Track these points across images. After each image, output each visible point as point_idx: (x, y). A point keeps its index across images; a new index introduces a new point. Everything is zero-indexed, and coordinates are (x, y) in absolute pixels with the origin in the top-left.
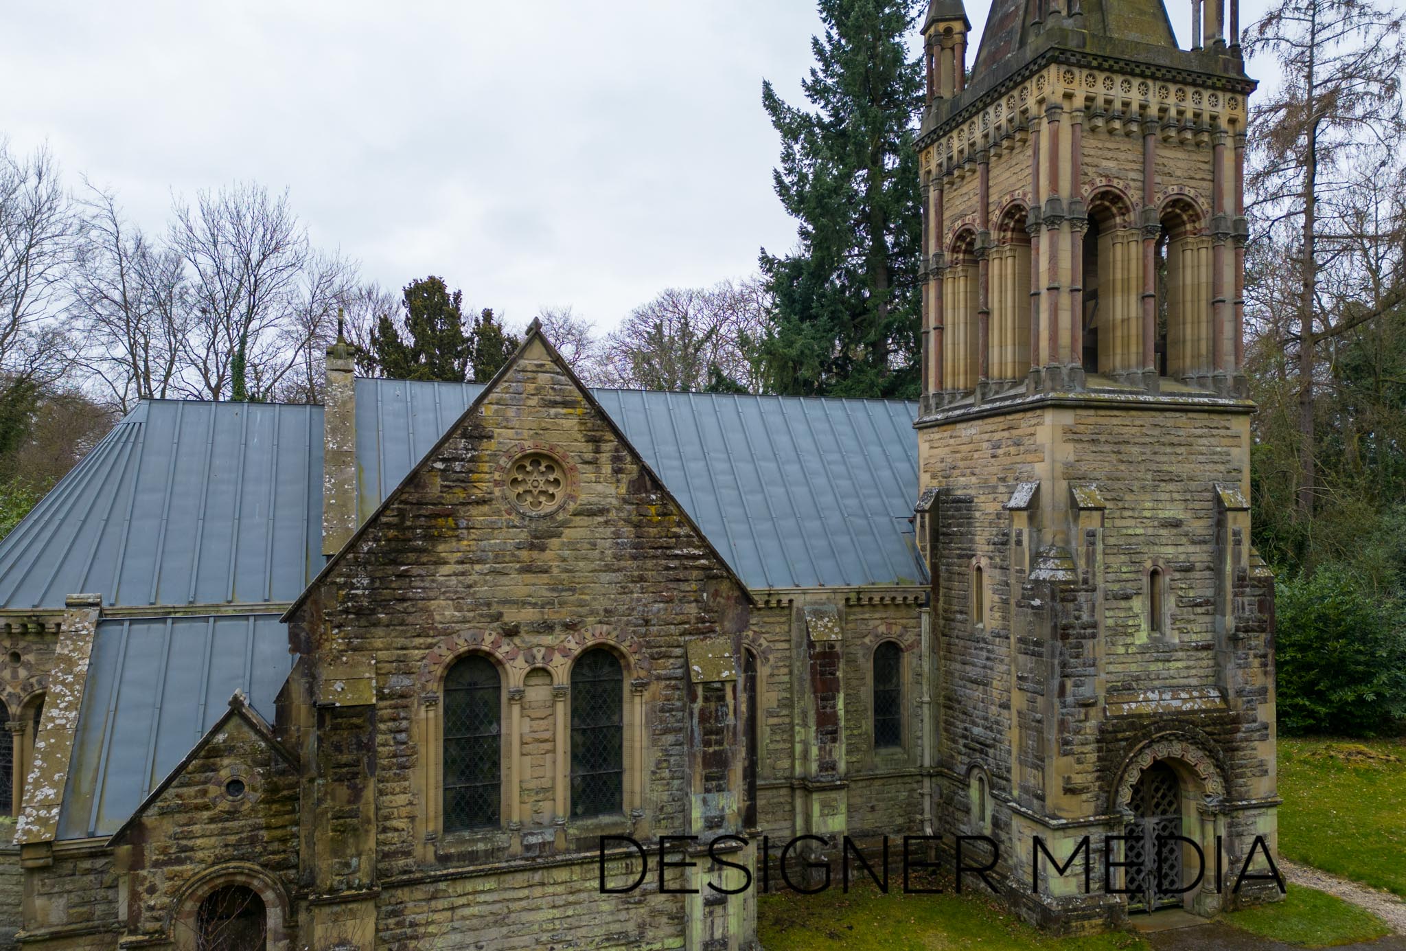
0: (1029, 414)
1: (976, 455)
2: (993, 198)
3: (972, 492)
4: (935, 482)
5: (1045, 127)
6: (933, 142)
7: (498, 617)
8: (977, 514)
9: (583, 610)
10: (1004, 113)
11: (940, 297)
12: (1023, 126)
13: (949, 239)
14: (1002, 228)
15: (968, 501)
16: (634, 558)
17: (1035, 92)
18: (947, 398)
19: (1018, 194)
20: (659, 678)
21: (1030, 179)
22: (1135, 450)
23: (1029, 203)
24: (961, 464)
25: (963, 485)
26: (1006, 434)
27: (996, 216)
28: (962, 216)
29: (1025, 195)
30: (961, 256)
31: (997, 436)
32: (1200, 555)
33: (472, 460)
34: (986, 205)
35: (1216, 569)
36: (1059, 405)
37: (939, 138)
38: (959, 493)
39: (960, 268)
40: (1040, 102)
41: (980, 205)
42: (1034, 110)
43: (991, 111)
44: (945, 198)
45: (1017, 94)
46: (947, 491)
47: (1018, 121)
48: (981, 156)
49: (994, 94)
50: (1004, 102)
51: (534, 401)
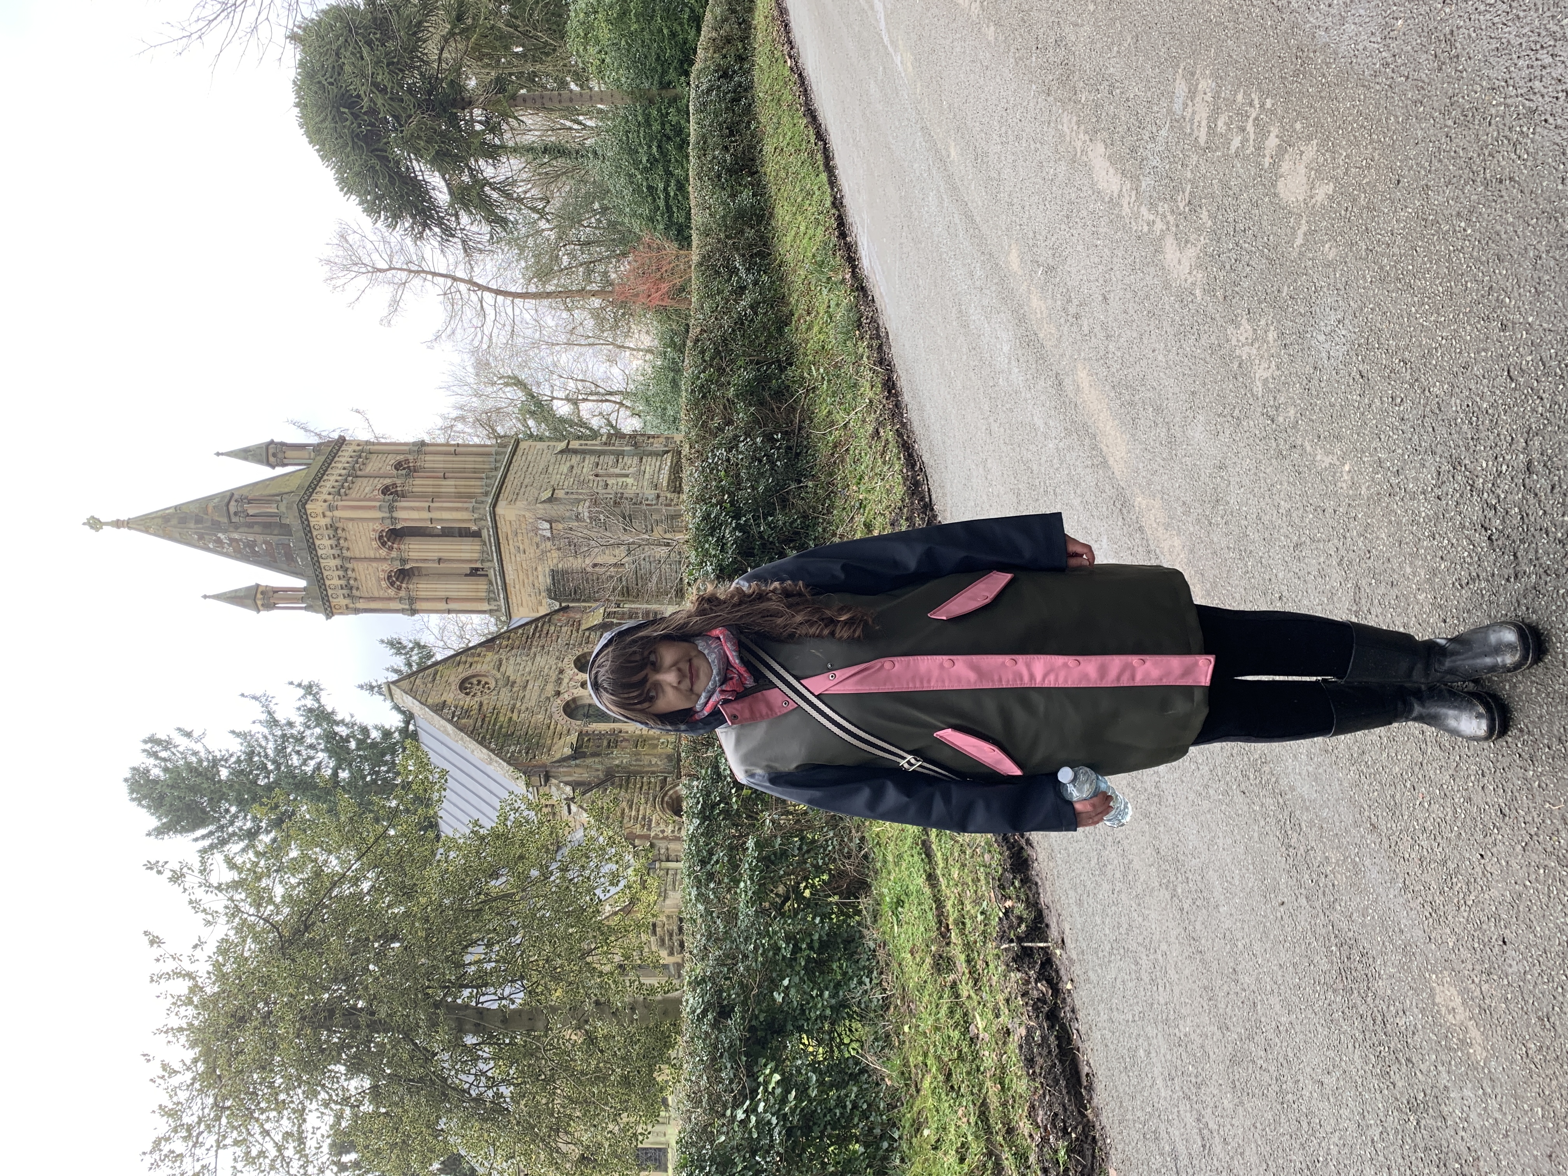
0: (499, 525)
1: (524, 566)
2: (372, 554)
3: (547, 570)
4: (544, 602)
5: (337, 514)
6: (328, 601)
8: (560, 566)
10: (326, 542)
11: (428, 600)
12: (334, 528)
13: (391, 592)
14: (391, 549)
15: (554, 573)
17: (318, 519)
18: (492, 595)
19: (374, 535)
21: (365, 524)
22: (527, 480)
23: (378, 527)
24: (531, 578)
25: (544, 580)
26: (511, 542)
27: (383, 552)
28: (379, 580)
29: (374, 530)
30: (404, 585)
31: (512, 550)
32: (590, 460)
33: (456, 707)
34: (375, 559)
35: (600, 453)
36: (494, 505)
37: (327, 595)
38: (549, 581)
39: (411, 586)
40: (324, 516)
41: (375, 565)
42: (327, 521)
43: (320, 552)
44: (366, 595)
45: (315, 533)
46: (549, 590)
47: (331, 532)
48: (345, 562)
49: (312, 548)
50: (317, 542)
51: (430, 685)
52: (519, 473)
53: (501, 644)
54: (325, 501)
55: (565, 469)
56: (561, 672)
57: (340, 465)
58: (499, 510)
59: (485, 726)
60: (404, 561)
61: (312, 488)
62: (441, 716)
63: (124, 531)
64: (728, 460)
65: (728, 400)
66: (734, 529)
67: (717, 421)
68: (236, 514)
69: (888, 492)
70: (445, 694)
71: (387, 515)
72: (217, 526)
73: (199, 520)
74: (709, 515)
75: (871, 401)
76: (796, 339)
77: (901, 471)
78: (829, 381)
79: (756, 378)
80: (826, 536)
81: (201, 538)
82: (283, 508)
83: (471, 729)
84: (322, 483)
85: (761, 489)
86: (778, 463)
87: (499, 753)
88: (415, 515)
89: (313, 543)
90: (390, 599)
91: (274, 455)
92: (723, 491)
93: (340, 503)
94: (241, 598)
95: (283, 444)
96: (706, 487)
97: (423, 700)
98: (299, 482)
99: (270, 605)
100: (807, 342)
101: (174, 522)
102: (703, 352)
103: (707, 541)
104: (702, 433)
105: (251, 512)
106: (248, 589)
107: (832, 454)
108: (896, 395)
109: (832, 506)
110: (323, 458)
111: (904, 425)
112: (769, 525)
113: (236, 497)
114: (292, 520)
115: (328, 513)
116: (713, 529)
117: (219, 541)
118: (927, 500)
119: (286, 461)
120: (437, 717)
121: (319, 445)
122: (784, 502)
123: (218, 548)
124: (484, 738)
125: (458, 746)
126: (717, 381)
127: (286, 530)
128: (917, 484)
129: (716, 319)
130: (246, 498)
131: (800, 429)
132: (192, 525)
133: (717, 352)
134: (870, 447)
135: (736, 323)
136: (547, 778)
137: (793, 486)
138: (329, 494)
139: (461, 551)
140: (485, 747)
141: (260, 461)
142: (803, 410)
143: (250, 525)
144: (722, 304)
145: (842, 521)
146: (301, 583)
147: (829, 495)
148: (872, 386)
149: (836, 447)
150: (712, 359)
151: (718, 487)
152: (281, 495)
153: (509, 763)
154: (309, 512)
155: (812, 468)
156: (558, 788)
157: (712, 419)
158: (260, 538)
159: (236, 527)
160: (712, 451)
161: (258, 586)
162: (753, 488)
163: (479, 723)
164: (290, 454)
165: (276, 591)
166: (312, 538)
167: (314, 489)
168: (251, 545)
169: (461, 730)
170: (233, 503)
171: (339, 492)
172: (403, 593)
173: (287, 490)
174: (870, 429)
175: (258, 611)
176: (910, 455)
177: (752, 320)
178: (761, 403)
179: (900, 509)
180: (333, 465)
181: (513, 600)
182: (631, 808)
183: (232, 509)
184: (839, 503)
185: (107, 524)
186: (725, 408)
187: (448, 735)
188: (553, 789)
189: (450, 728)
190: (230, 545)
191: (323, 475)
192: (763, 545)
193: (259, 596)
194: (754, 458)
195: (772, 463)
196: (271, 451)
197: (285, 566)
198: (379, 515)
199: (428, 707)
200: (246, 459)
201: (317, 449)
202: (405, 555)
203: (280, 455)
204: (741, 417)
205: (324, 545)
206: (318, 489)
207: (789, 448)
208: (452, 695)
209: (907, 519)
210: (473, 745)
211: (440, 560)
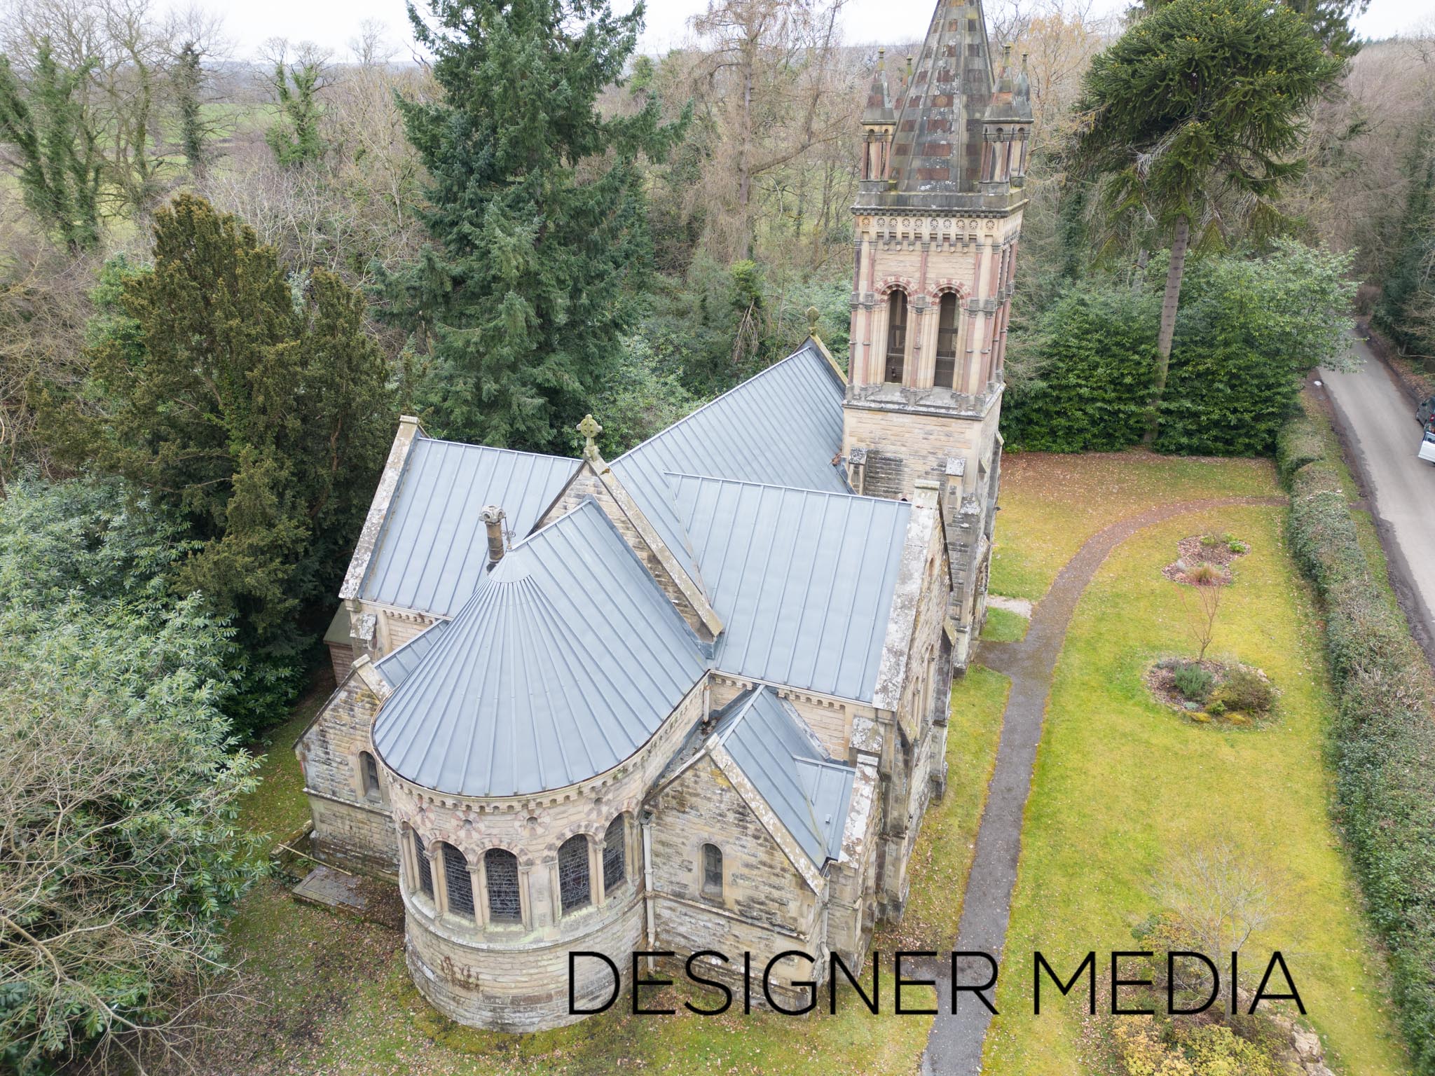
0: (960, 421)
1: (907, 435)
2: (931, 275)
3: (902, 456)
4: (865, 445)
5: (988, 252)
8: (906, 470)
10: (953, 230)
11: (869, 325)
12: (971, 243)
13: (880, 285)
14: (934, 296)
15: (897, 461)
17: (984, 229)
18: (870, 391)
19: (955, 281)
21: (971, 277)
23: (965, 290)
24: (892, 438)
25: (889, 450)
26: (939, 428)
27: (933, 288)
28: (897, 276)
29: (962, 285)
31: (929, 428)
34: (923, 277)
38: (889, 455)
40: (986, 236)
41: (917, 275)
42: (980, 238)
43: (941, 221)
44: (879, 256)
45: (967, 221)
46: (877, 452)
47: (965, 238)
48: (927, 245)
49: (948, 214)
50: (954, 221)
60: (920, 311)
68: (1000, 130)
71: (979, 304)
89: (953, 216)
90: (873, 283)
115: (989, 241)
127: (970, 183)
139: (927, 368)
158: (955, 140)
166: (961, 216)
168: (945, 126)
172: (877, 297)
181: (865, 415)
198: (981, 296)
202: (925, 309)
205: (952, 227)
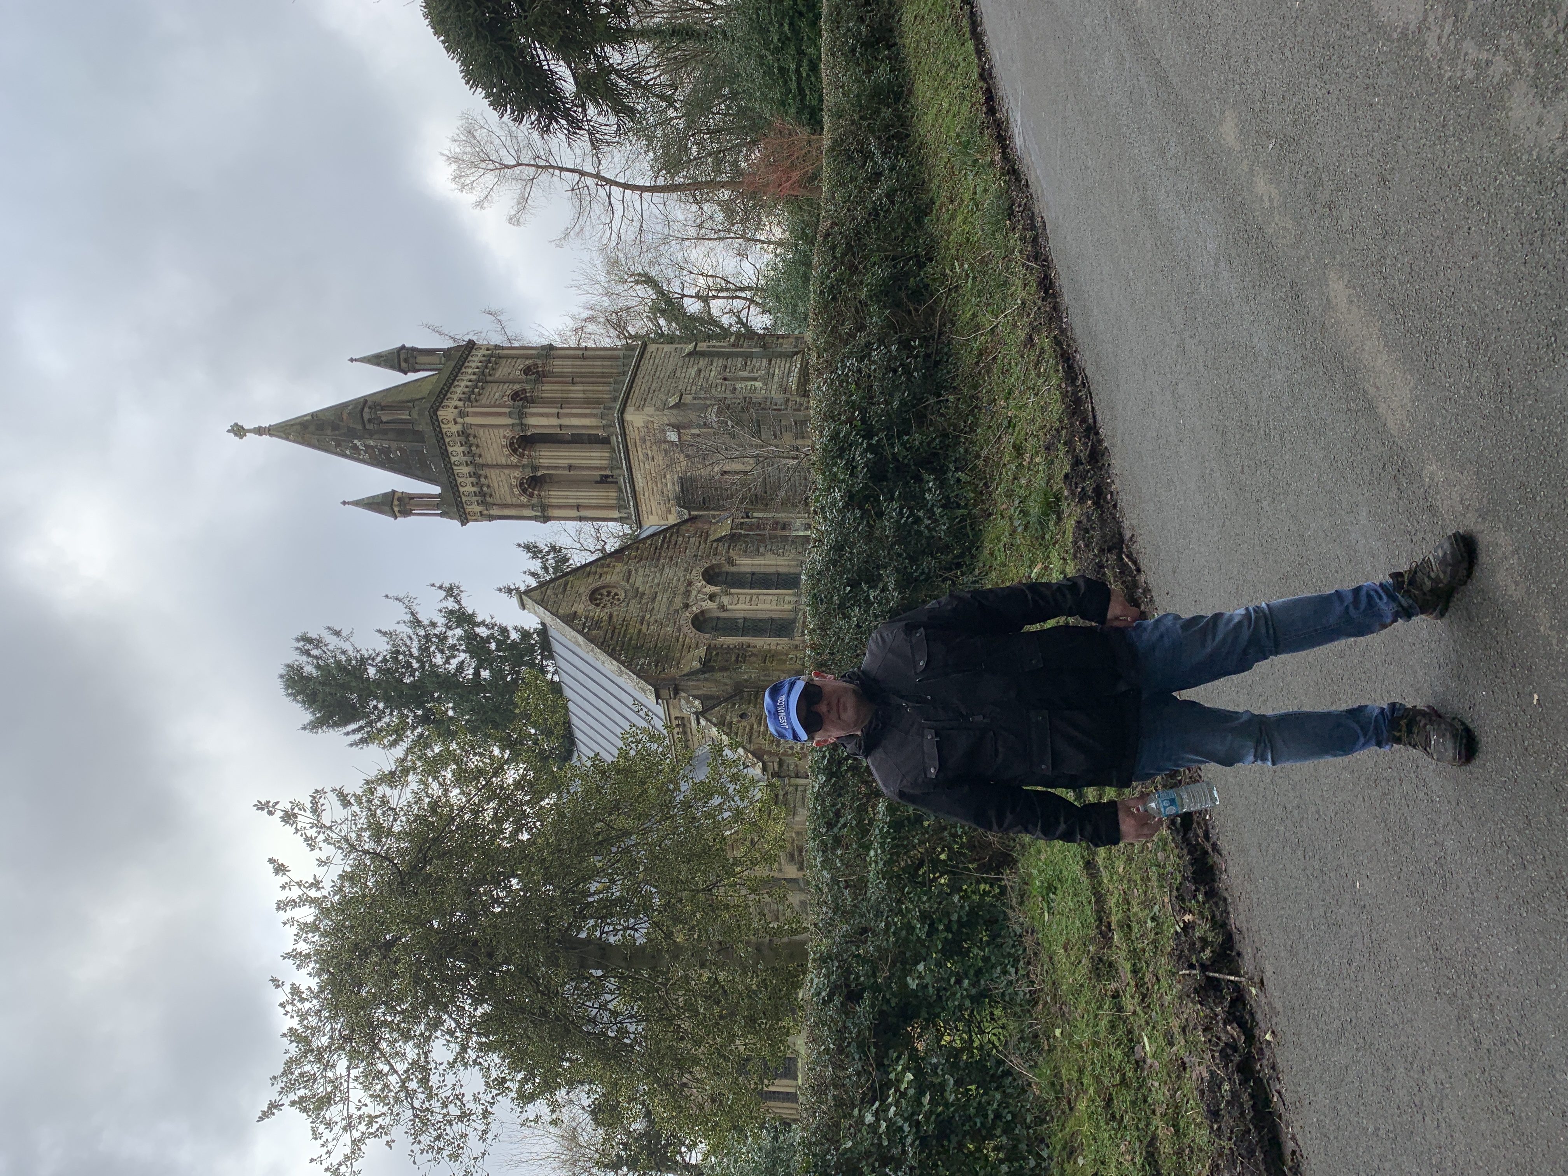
0: (627, 432)
1: (654, 474)
2: (503, 461)
3: (676, 478)
4: (673, 510)
5: (468, 420)
6: (463, 508)
7: (677, 611)
8: (689, 473)
9: (682, 579)
10: (458, 449)
11: (560, 507)
12: (465, 434)
13: (524, 499)
14: (522, 456)
15: (682, 481)
16: (659, 560)
17: (450, 425)
18: (622, 503)
19: (505, 442)
20: (728, 552)
21: (496, 431)
22: (654, 385)
23: (508, 433)
24: (660, 487)
25: (672, 488)
26: (639, 449)
27: (514, 459)
28: (511, 487)
29: (504, 437)
30: (536, 493)
31: (641, 456)
32: (718, 363)
33: (586, 618)
34: (507, 466)
35: (727, 356)
36: (622, 411)
37: (461, 502)
38: (678, 488)
39: (543, 493)
40: (456, 423)
41: (506, 471)
42: (459, 427)
43: (453, 459)
44: (499, 502)
45: (447, 440)
46: (678, 499)
47: (463, 439)
48: (478, 469)
49: (445, 455)
50: (450, 449)
51: (560, 596)
52: (647, 378)
53: (630, 554)
54: (456, 407)
55: (693, 371)
56: (690, 584)
57: (470, 371)
58: (628, 417)
59: (615, 638)
60: (535, 468)
61: (441, 395)
62: (571, 627)
63: (266, 438)
64: (860, 371)
65: (860, 302)
66: (866, 451)
67: (848, 326)
68: (370, 420)
69: (1043, 409)
70: (576, 605)
71: (517, 421)
72: (352, 434)
73: (335, 427)
74: (838, 434)
75: (1023, 303)
76: (937, 231)
77: (1059, 385)
78: (974, 278)
79: (891, 277)
80: (969, 457)
81: (338, 445)
82: (415, 415)
83: (601, 640)
84: (453, 389)
85: (896, 404)
86: (916, 374)
87: (629, 665)
88: (544, 421)
89: (446, 450)
90: (523, 506)
91: (406, 361)
92: (853, 406)
93: (470, 410)
94: (378, 504)
95: (414, 349)
96: (835, 402)
97: (554, 611)
98: (430, 387)
99: (406, 513)
100: (949, 233)
101: (312, 428)
102: (833, 248)
103: (835, 464)
104: (831, 340)
105: (384, 419)
106: (385, 495)
107: (977, 363)
108: (1054, 296)
109: (975, 423)
110: (453, 364)
111: (1063, 331)
112: (904, 444)
113: (369, 403)
114: (424, 426)
115: (459, 420)
116: (842, 450)
117: (355, 448)
118: (1091, 421)
119: (417, 367)
120: (567, 628)
121: (449, 349)
122: (921, 418)
123: (355, 455)
124: (614, 649)
125: (589, 657)
126: (848, 281)
127: (419, 436)
128: (1078, 401)
129: (849, 210)
130: (379, 405)
131: (940, 334)
132: (329, 432)
133: (849, 247)
134: (1022, 356)
135: (870, 214)
136: (677, 691)
137: (932, 400)
138: (460, 400)
139: (590, 458)
140: (615, 659)
141: (392, 367)
142: (944, 311)
143: (385, 432)
144: (855, 192)
145: (987, 441)
146: (436, 490)
147: (972, 410)
148: (1025, 285)
149: (981, 355)
150: (844, 255)
151: (847, 402)
152: (413, 401)
153: (638, 676)
154: (440, 418)
155: (953, 379)
156: (688, 702)
157: (843, 325)
158: (394, 445)
159: (371, 434)
160: (842, 361)
161: (394, 492)
162: (886, 403)
163: (609, 635)
164: (421, 359)
165: (412, 497)
166: (444, 444)
167: (445, 395)
168: (386, 452)
169: (591, 641)
170: (366, 410)
171: (469, 398)
172: (535, 500)
173: (419, 397)
174: (1023, 335)
175: (396, 518)
176: (1071, 367)
177: (888, 210)
178: (897, 305)
179: (1057, 430)
180: (463, 370)
181: (643, 508)
182: (760, 724)
183: (366, 416)
184: (984, 420)
185: (250, 431)
186: (857, 312)
187: (579, 645)
188: (683, 702)
189: (581, 639)
190: (365, 452)
191: (454, 380)
192: (897, 469)
193: (396, 502)
194: (889, 369)
195: (909, 374)
196: (402, 357)
197: (419, 473)
198: (509, 421)
199: (559, 618)
200: (378, 365)
201: (447, 352)
202: (536, 462)
203: (411, 360)
204: (874, 320)
205: (457, 451)
206: (449, 395)
207: (928, 356)
208: (582, 606)
209: (1065, 444)
210: (604, 657)
211: (570, 467)
